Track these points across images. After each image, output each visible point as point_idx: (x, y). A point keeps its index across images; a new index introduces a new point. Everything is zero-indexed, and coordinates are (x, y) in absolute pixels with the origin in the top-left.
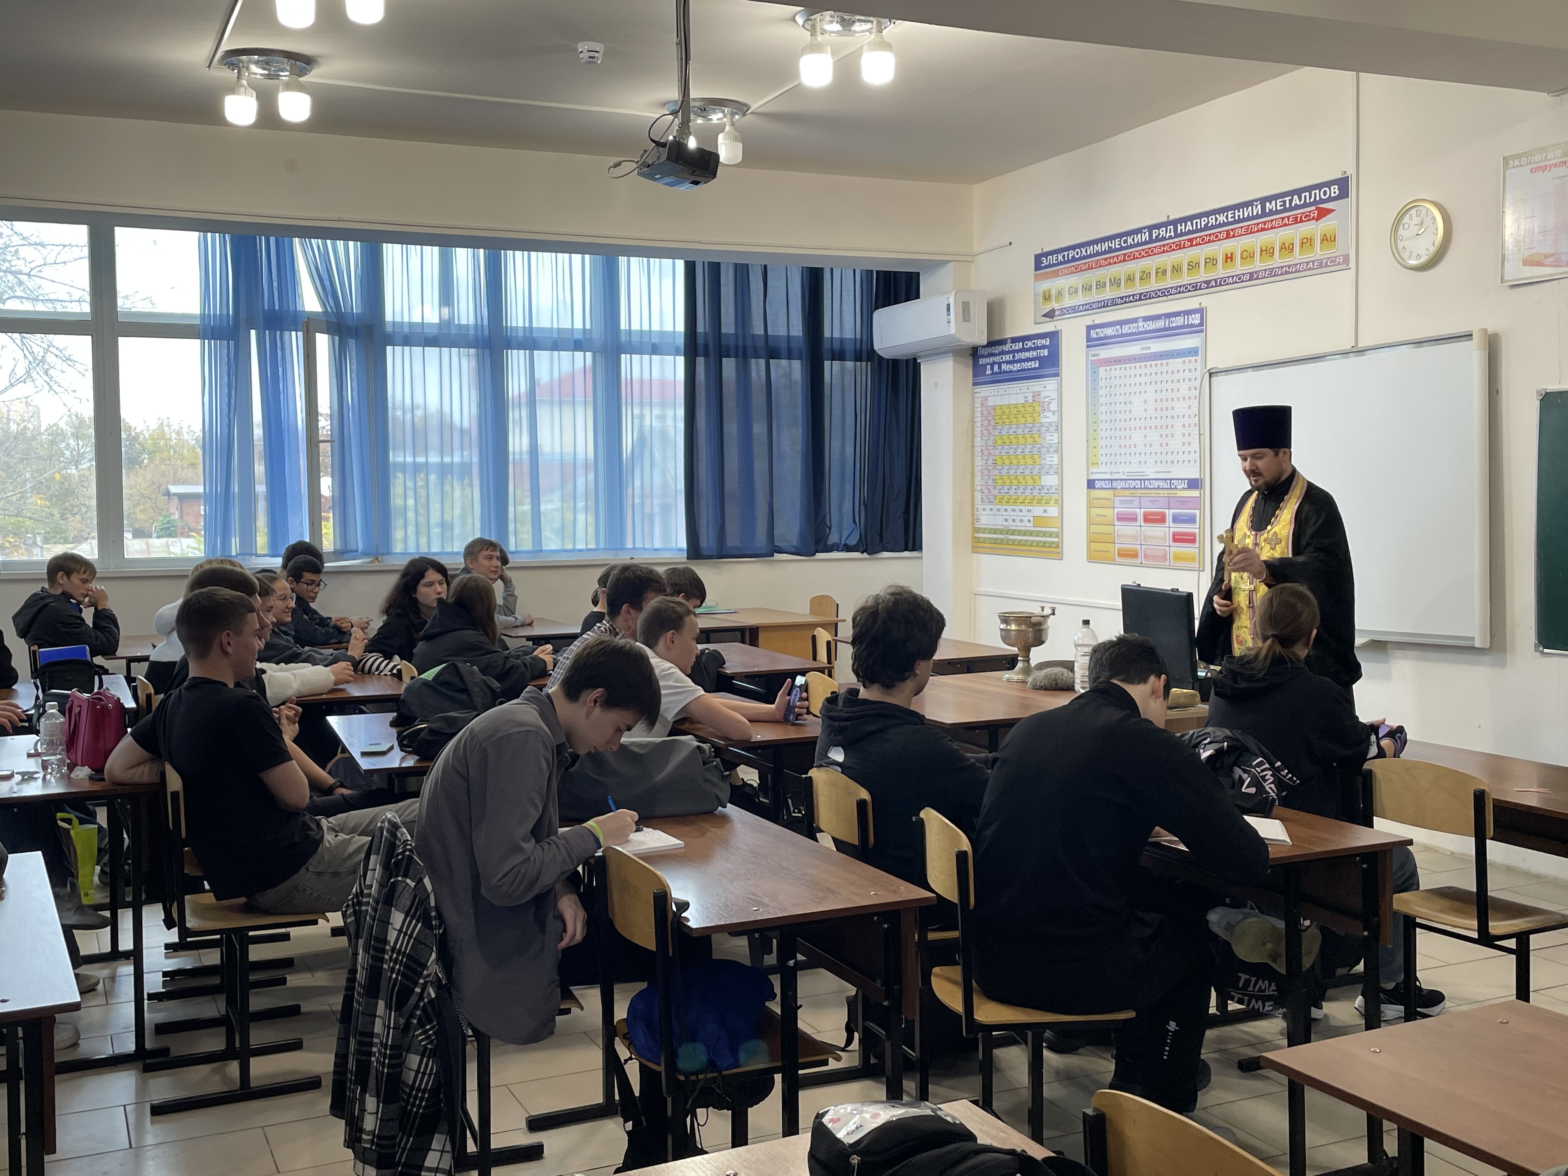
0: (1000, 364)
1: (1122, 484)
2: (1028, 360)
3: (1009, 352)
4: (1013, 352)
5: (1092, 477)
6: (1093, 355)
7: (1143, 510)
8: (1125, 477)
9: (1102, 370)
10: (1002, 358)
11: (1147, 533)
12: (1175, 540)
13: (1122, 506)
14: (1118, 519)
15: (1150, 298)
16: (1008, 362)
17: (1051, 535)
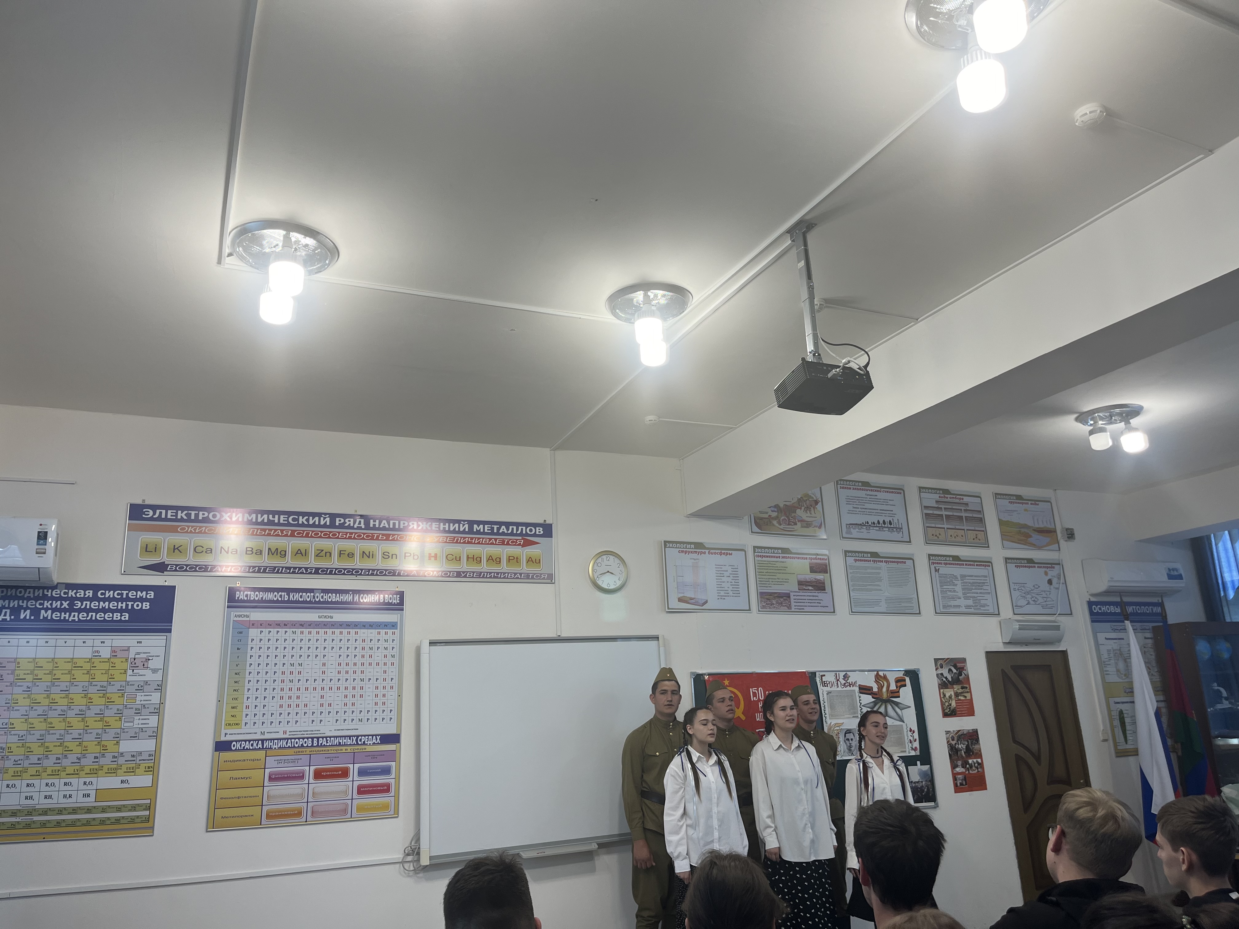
0: (35, 612)
1: (283, 743)
2: (104, 611)
3: (61, 599)
4: (72, 600)
5: (223, 739)
6: (240, 616)
7: (312, 768)
8: (287, 736)
9: (253, 633)
10: (42, 604)
11: (316, 790)
12: (360, 792)
13: (280, 765)
14: (271, 779)
15: (331, 573)
16: (54, 610)
17: (134, 808)
